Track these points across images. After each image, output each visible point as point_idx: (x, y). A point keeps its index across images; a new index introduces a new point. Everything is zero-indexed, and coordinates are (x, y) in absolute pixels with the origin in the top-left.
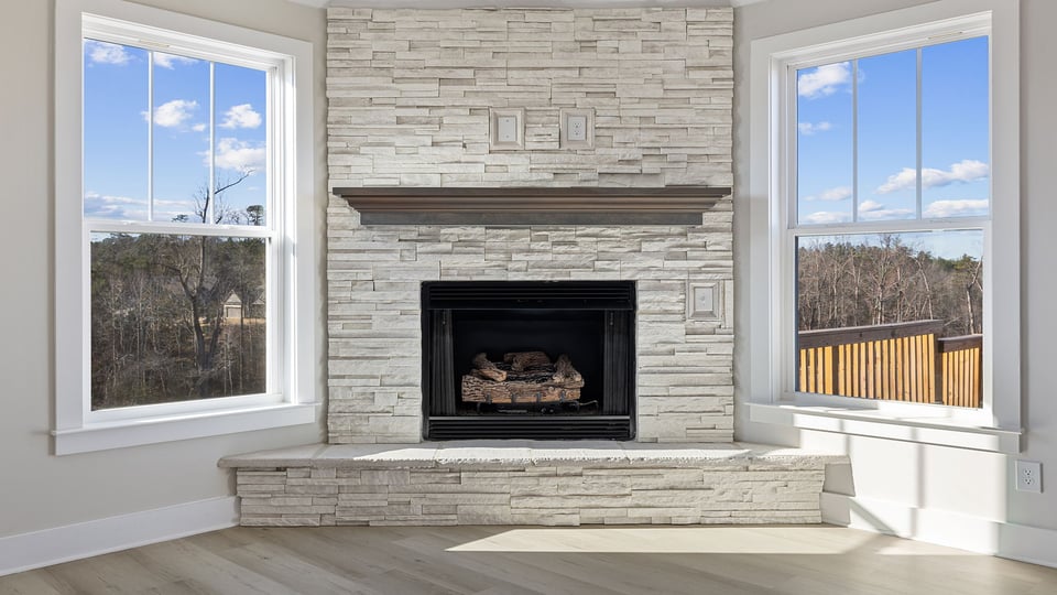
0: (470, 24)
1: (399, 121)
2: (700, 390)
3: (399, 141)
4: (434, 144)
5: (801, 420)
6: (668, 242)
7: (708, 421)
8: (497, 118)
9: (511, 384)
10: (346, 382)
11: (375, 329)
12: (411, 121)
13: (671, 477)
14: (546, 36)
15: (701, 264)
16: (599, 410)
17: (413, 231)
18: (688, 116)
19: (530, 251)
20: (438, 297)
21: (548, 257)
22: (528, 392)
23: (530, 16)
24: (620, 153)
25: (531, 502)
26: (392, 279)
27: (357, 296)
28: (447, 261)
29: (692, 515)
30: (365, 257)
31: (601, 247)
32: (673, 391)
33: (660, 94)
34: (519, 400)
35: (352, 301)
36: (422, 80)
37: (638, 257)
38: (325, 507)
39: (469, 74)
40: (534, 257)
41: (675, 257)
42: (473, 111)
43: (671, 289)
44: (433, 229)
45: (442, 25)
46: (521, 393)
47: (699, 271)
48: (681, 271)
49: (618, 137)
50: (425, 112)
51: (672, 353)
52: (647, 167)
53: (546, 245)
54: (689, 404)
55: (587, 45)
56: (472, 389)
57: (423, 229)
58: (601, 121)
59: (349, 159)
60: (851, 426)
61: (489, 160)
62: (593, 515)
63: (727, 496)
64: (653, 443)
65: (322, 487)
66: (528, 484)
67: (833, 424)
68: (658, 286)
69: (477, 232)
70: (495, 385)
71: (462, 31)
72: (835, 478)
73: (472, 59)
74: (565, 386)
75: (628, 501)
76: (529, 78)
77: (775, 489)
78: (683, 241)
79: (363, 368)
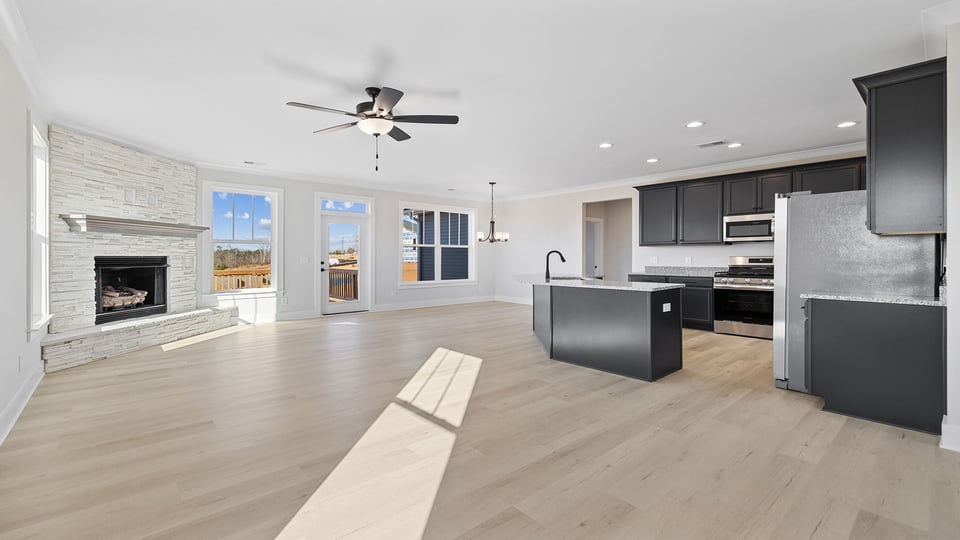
0: (115, 151)
1: (86, 185)
2: (188, 293)
3: (86, 194)
4: (101, 198)
5: (219, 298)
7: (190, 302)
8: (126, 191)
9: (122, 298)
10: (61, 303)
11: (74, 278)
12: (90, 186)
13: (199, 319)
15: (187, 250)
16: (153, 304)
17: (92, 234)
19: (137, 245)
20: (102, 263)
21: (144, 247)
22: (128, 300)
23: (138, 154)
24: (165, 211)
25: (162, 336)
26: (82, 254)
27: (66, 263)
28: (106, 248)
29: (204, 330)
30: (70, 245)
31: (160, 244)
32: (182, 294)
33: (176, 191)
34: (126, 304)
35: (63, 265)
36: (97, 169)
38: (88, 354)
39: (115, 171)
40: (139, 247)
41: (180, 248)
42: (118, 186)
43: (179, 259)
44: (100, 233)
45: (104, 148)
46: (125, 301)
47: (186, 253)
48: (182, 253)
49: (165, 205)
50: (98, 184)
51: (180, 281)
52: (173, 216)
53: (143, 243)
54: (185, 298)
56: (108, 302)
57: (96, 233)
58: (159, 198)
59: (63, 199)
60: (236, 297)
62: (179, 336)
64: (175, 313)
65: (86, 346)
66: (161, 329)
67: (231, 297)
68: (176, 258)
69: (118, 236)
71: (113, 153)
72: (234, 312)
73: (116, 165)
74: (140, 296)
76: (137, 177)
77: (221, 318)
78: (182, 243)
79: (70, 296)
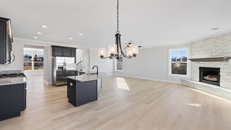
1: (197, 52)
2: (228, 82)
3: (197, 54)
4: (200, 54)
6: (225, 63)
8: (205, 51)
9: (209, 78)
11: (195, 71)
14: (210, 42)
15: (228, 66)
17: (198, 62)
18: (227, 48)
19: (208, 64)
20: (201, 68)
21: (210, 65)
24: (218, 53)
26: (197, 66)
27: (194, 68)
31: (216, 64)
32: (224, 81)
33: (223, 45)
34: (209, 80)
36: (199, 48)
37: (220, 65)
39: (202, 47)
40: (208, 65)
41: (225, 65)
42: (203, 50)
43: (225, 69)
46: (209, 79)
48: (226, 67)
49: (218, 51)
50: (199, 51)
51: (224, 77)
53: (210, 64)
55: (214, 42)
56: (205, 78)
58: (216, 50)
61: (204, 55)
63: (221, 94)
65: (186, 82)
69: (203, 62)
70: (207, 78)
73: (203, 45)
75: (209, 91)
76: (208, 46)
77: (228, 95)
78: (226, 63)
79: (194, 74)
